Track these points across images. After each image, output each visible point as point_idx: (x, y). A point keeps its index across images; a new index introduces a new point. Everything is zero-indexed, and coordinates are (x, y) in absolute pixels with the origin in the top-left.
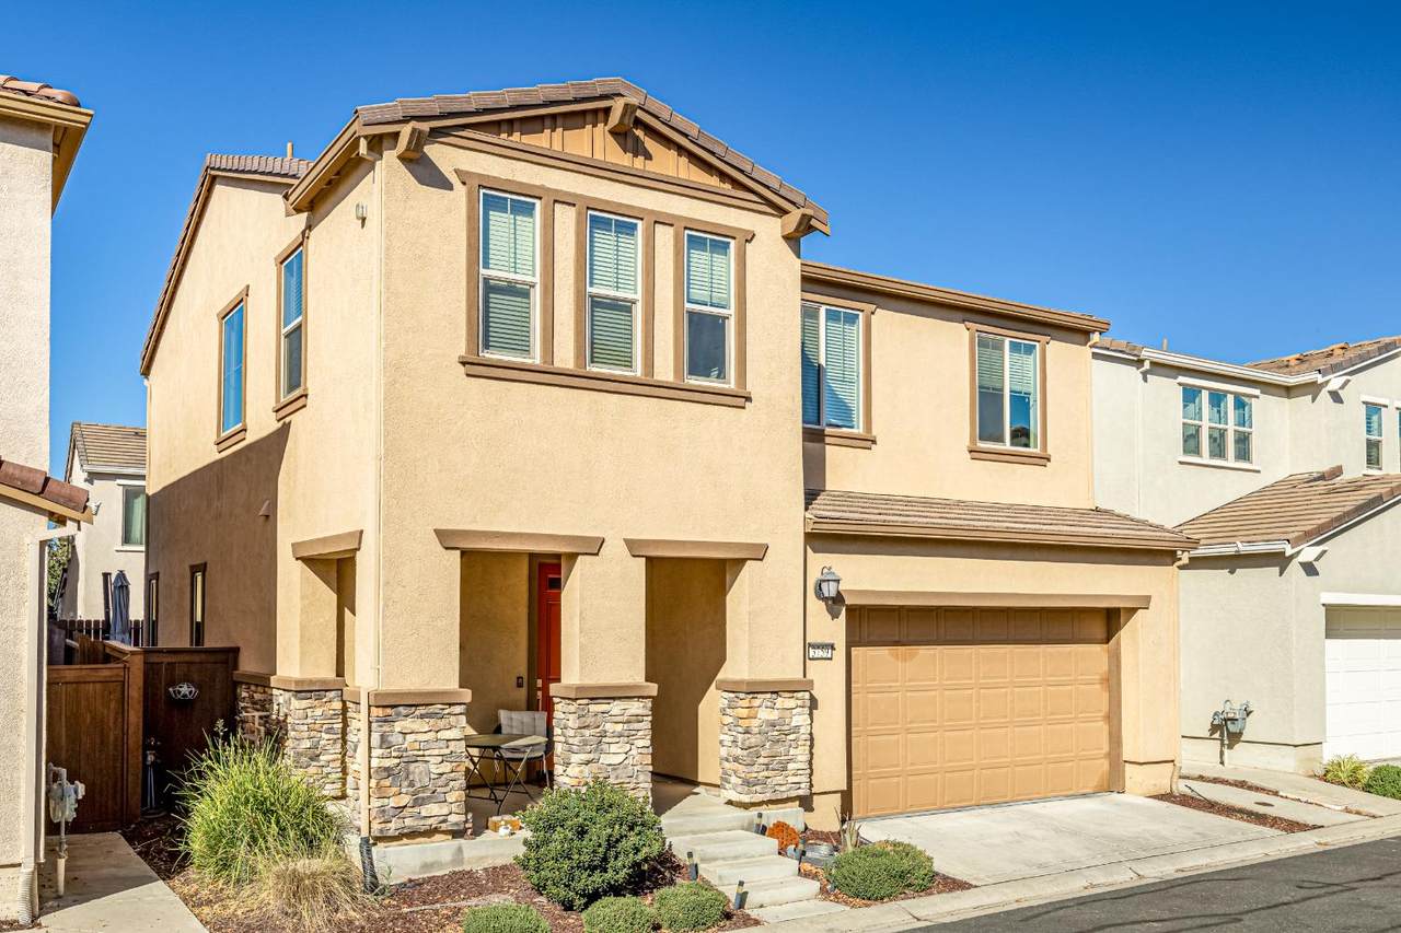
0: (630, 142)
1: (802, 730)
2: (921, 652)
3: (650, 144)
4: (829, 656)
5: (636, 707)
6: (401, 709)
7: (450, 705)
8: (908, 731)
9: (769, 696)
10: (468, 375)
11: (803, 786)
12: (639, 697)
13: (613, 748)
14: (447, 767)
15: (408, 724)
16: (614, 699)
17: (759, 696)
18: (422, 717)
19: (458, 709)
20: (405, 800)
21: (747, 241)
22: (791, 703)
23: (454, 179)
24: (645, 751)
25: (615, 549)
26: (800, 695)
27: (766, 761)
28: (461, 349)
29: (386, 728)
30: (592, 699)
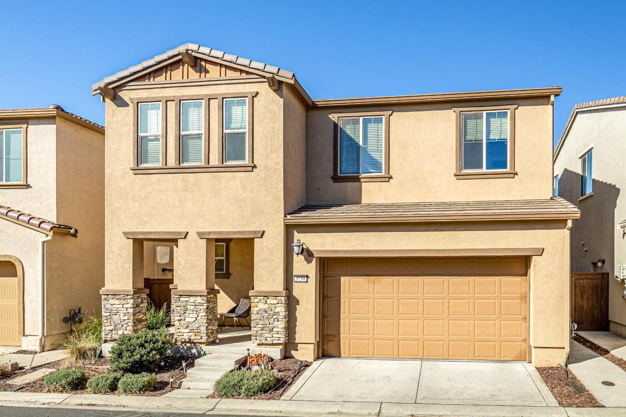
0: (198, 68)
1: (281, 314)
2: (384, 280)
3: (209, 67)
4: (306, 280)
5: (199, 300)
6: (110, 296)
7: (127, 295)
8: (375, 318)
9: (262, 298)
10: (135, 174)
11: (281, 339)
12: (201, 296)
13: (191, 315)
14: (126, 318)
15: (112, 301)
16: (190, 296)
17: (258, 297)
18: (118, 299)
19: (129, 297)
20: (111, 328)
21: (253, 97)
22: (275, 301)
23: (129, 103)
24: (204, 317)
25: (193, 236)
26: (279, 298)
27: (262, 326)
28: (132, 164)
29: (106, 302)
30: (181, 296)
